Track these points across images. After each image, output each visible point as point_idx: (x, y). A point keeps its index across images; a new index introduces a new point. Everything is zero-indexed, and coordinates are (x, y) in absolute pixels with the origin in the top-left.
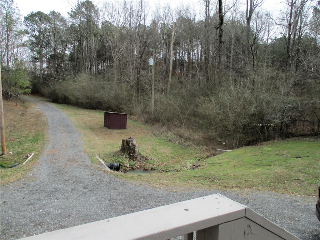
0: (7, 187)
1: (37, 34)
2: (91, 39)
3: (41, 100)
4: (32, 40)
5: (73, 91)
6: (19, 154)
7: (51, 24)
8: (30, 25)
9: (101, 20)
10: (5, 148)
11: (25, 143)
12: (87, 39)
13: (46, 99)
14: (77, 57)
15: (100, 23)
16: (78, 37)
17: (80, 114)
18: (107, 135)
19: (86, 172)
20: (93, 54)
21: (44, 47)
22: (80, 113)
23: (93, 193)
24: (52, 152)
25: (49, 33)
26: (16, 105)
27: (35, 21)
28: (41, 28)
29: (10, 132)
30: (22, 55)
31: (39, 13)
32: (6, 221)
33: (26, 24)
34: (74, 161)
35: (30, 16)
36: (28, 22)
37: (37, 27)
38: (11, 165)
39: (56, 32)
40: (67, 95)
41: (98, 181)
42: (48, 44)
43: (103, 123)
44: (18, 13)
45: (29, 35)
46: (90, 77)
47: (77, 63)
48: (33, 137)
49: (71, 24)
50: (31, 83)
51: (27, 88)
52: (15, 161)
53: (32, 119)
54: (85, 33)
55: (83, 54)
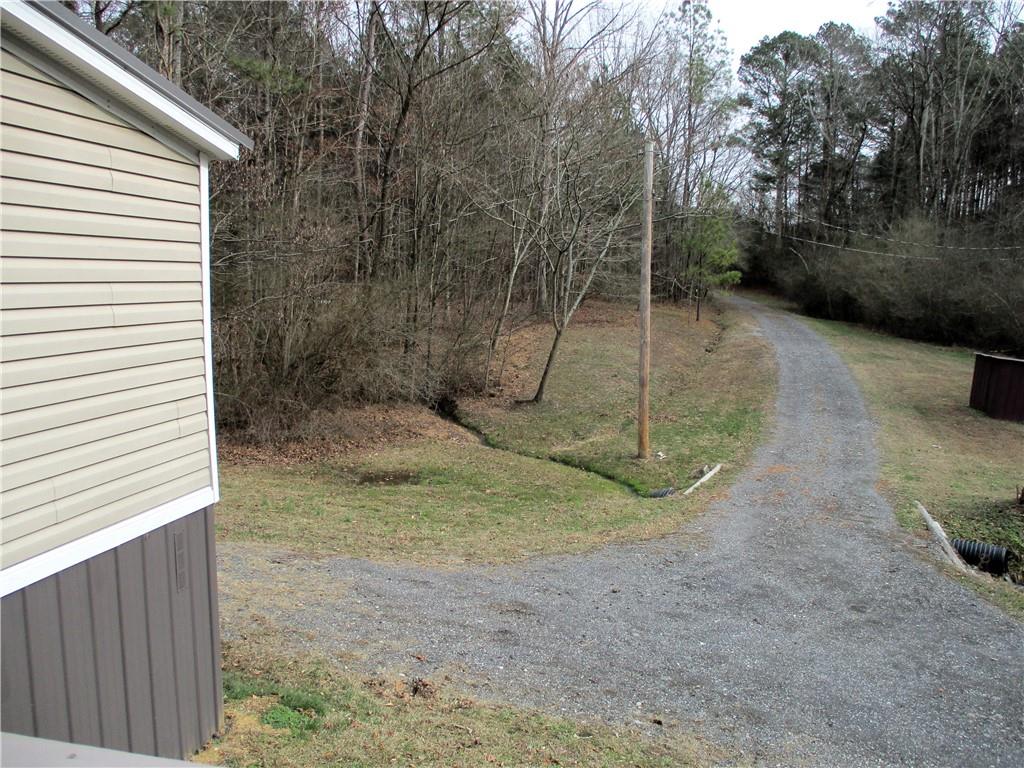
0: (629, 551)
1: (773, 104)
2: (951, 99)
3: (772, 307)
4: (760, 124)
5: (874, 279)
6: (682, 461)
7: (821, 66)
8: (755, 79)
9: (999, 24)
10: (647, 439)
11: (702, 434)
12: (937, 98)
13: (786, 304)
14: (898, 164)
15: (991, 37)
16: (906, 96)
17: (887, 357)
18: (979, 439)
19: (871, 553)
20: (957, 150)
21: (793, 143)
22: (888, 354)
23: (881, 631)
24: (774, 471)
25: (813, 94)
26: (697, 320)
27: (772, 64)
28: (787, 84)
29: (671, 394)
30: (726, 172)
31: (785, 37)
32: (605, 647)
33: (746, 78)
34: (838, 509)
35: (758, 51)
36: (752, 72)
37: (777, 81)
38: (656, 490)
39: (833, 92)
40: (853, 291)
41: (906, 596)
42: (808, 129)
43: (968, 394)
44: (721, 48)
45: (751, 111)
46: (938, 231)
47: (896, 184)
48: (730, 416)
49: (884, 55)
50: (745, 255)
51: (733, 267)
52: (669, 480)
53: (735, 363)
54: (931, 78)
55: (918, 152)
